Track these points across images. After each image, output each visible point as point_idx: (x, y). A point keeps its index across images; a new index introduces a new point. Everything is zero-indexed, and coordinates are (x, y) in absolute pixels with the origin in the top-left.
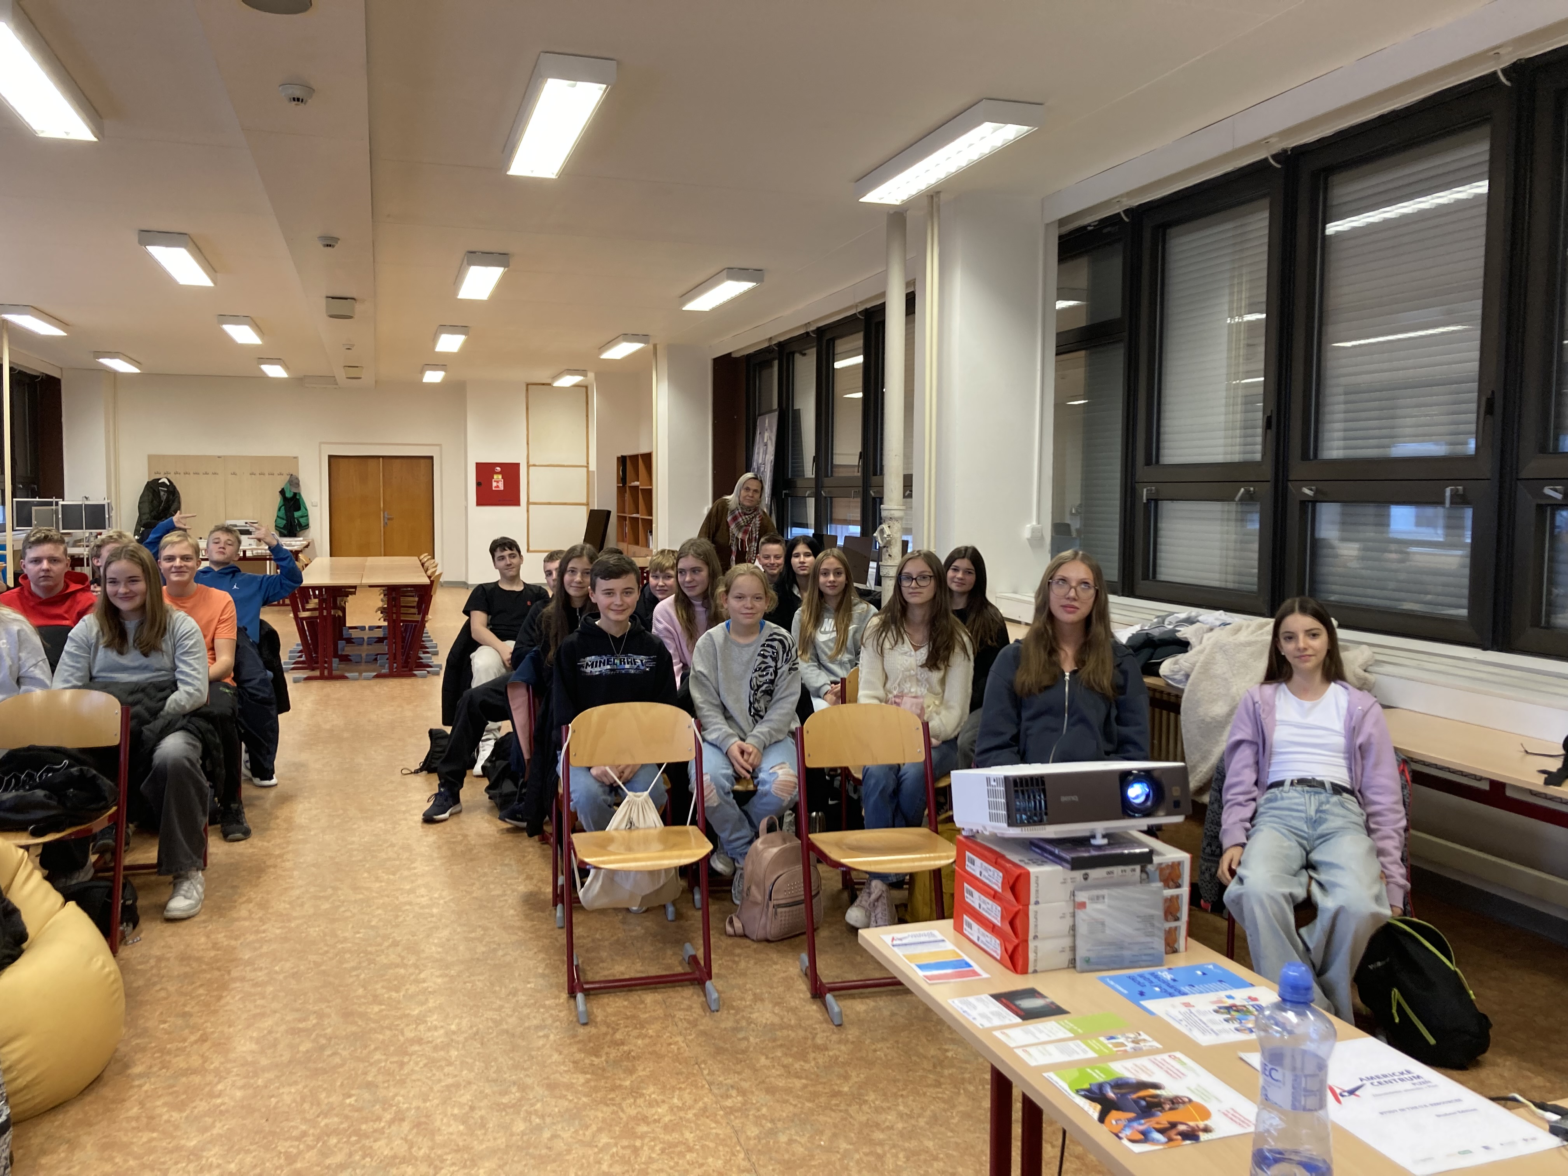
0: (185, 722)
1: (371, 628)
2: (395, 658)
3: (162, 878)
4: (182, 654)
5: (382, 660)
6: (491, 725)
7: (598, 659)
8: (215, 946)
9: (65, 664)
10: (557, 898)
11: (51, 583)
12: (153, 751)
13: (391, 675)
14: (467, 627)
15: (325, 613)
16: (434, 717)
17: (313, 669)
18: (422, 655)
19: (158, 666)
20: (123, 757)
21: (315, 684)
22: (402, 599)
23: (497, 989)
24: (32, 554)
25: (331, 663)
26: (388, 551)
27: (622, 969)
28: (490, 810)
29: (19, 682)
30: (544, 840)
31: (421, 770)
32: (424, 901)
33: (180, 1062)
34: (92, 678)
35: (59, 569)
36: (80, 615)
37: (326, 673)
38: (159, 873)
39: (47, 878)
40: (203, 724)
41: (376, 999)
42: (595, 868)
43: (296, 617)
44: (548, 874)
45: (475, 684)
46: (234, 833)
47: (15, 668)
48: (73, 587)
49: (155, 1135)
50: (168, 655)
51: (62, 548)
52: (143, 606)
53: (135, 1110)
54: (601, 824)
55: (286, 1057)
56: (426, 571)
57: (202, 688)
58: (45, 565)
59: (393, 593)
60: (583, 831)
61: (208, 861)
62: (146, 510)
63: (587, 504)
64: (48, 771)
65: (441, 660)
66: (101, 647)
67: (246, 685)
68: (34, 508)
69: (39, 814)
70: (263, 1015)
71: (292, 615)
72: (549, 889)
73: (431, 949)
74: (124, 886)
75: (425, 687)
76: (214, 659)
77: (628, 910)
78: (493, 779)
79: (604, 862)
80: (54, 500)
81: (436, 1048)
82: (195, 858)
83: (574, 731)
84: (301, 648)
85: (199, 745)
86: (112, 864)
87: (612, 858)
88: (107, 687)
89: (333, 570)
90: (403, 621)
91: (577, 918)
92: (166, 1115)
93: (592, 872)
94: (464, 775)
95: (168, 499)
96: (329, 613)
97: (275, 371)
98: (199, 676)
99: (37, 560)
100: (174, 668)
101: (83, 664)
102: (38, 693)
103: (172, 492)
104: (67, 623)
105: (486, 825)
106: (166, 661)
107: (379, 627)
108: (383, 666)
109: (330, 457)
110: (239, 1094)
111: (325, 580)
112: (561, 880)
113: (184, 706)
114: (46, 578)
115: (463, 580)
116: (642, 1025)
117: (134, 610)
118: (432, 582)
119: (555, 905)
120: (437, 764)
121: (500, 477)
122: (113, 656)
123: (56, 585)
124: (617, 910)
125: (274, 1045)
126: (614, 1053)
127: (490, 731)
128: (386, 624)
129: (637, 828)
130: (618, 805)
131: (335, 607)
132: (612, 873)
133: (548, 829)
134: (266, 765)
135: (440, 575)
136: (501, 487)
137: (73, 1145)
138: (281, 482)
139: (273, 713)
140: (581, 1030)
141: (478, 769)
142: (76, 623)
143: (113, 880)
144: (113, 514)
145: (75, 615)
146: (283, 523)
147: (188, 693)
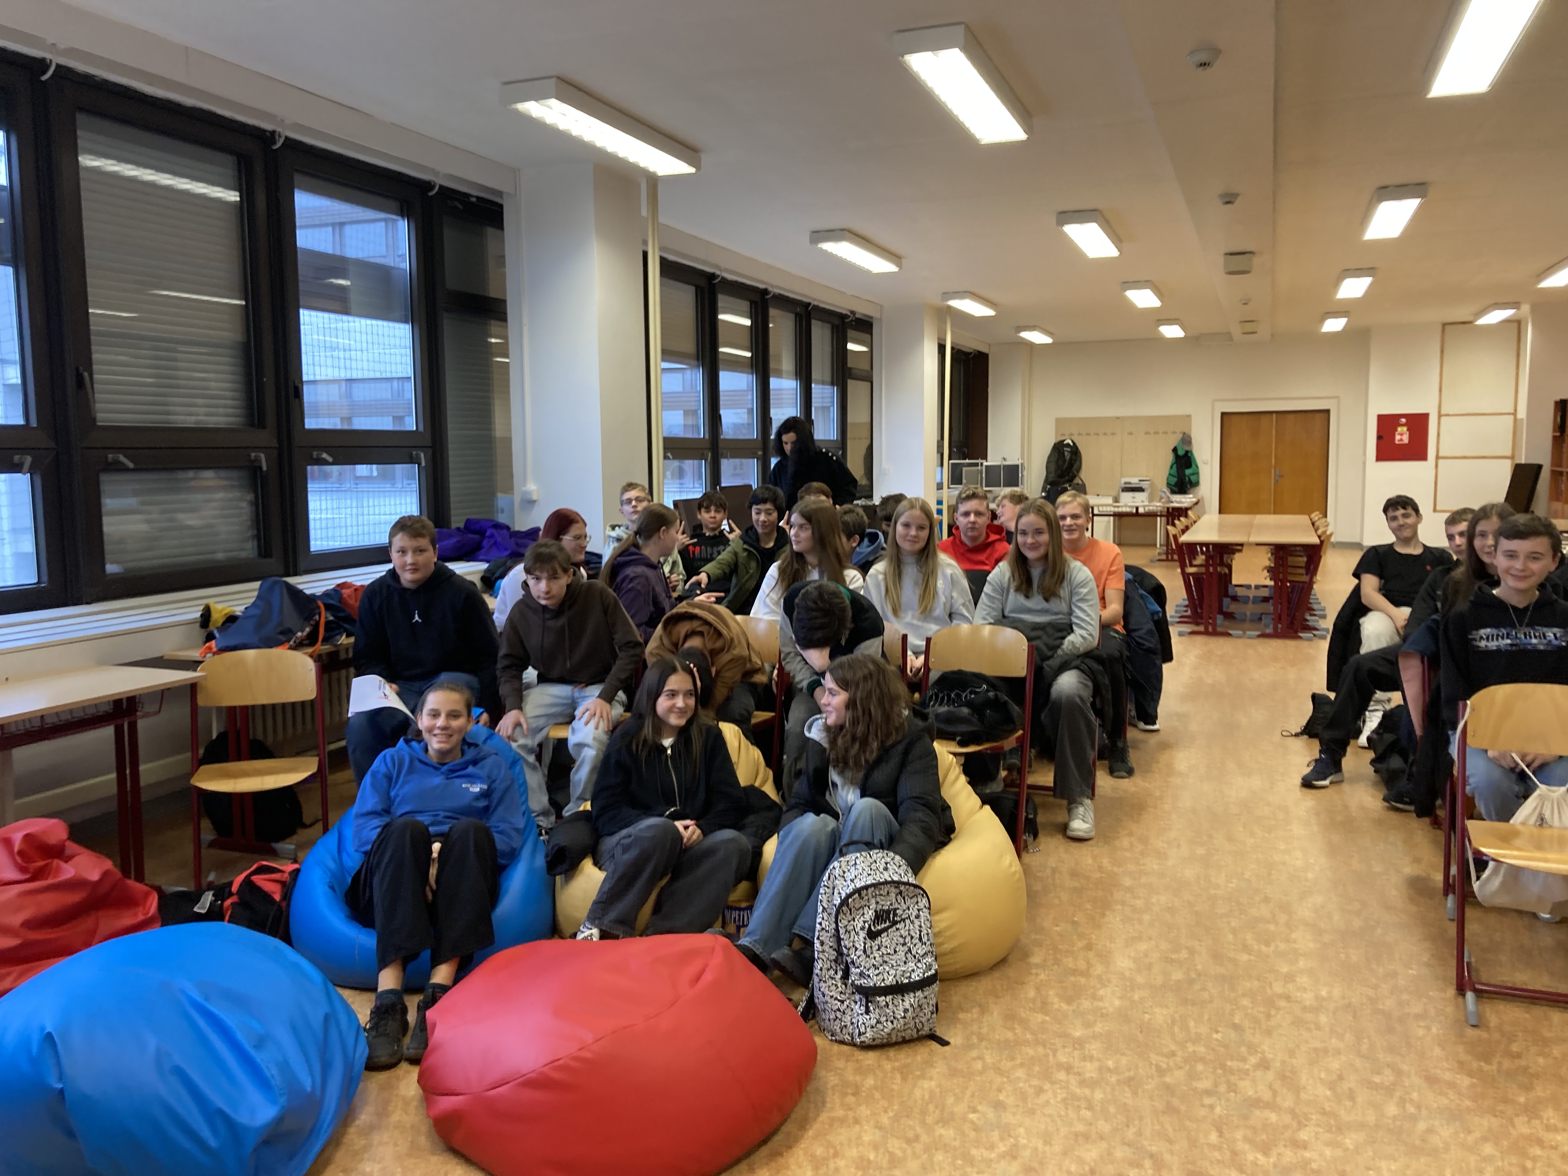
0: (1077, 662)
1: (1257, 587)
2: (1280, 619)
3: (1058, 801)
4: (1078, 601)
5: (1266, 620)
6: (1379, 695)
7: (1494, 631)
8: (1100, 868)
9: (984, 604)
10: (1448, 888)
11: (976, 534)
12: (1050, 686)
13: (1276, 635)
14: (1357, 591)
15: (1211, 569)
16: (1319, 682)
17: (1198, 624)
18: (1308, 618)
19: (1056, 610)
20: (1029, 687)
21: (1200, 639)
22: (1290, 559)
23: (1374, 966)
24: (963, 508)
25: (1215, 620)
26: (1278, 509)
27: (1524, 978)
28: (1375, 784)
29: (950, 616)
30: (1436, 823)
31: (1302, 733)
32: (1299, 863)
33: (1069, 962)
34: (1004, 616)
35: (983, 521)
36: (997, 562)
37: (1210, 629)
38: (1054, 796)
39: (969, 783)
40: (1095, 666)
41: (1246, 949)
42: (1494, 860)
43: (1183, 572)
44: (1439, 861)
45: (1363, 650)
46: (1119, 771)
47: (948, 606)
48: (993, 537)
49: (1047, 1018)
50: (1065, 601)
51: (985, 503)
52: (1046, 556)
53: (1032, 993)
54: (1505, 813)
55: (1159, 980)
56: (1316, 531)
57: (1094, 633)
58: (972, 518)
59: (1281, 552)
60: (1482, 819)
61: (1096, 792)
62: (1053, 469)
63: (1512, 457)
64: (971, 693)
65: (1328, 624)
66: (1012, 591)
67: (1133, 634)
68: (964, 469)
69: (963, 728)
70: (1140, 939)
71: (1179, 570)
72: (1439, 877)
73: (1304, 911)
74: (1027, 801)
75: (1311, 651)
76: (1105, 607)
77: (1535, 916)
78: (1380, 751)
79: (1504, 856)
80: (979, 461)
81: (1305, 1009)
82: (1084, 787)
83: (1473, 710)
84: (1187, 603)
85: (1090, 684)
86: (1018, 782)
87: (1515, 853)
88: (1016, 625)
89: (1221, 528)
90: (1290, 582)
91: (1470, 913)
92: (1057, 1003)
93: (1491, 864)
94: (1348, 744)
95: (1071, 459)
96: (1215, 569)
97: (1172, 332)
98: (1092, 622)
99: (967, 514)
100: (1070, 613)
101: (998, 605)
102: (965, 627)
103: (1075, 451)
104: (987, 568)
105: (1370, 799)
106: (1064, 607)
107: (1266, 586)
108: (1267, 626)
109: (1223, 414)
110: (1117, 1003)
111: (1213, 537)
112: (1454, 870)
113: (1079, 649)
114: (973, 529)
115: (1357, 540)
116: (1546, 1042)
117: (1038, 559)
118: (1322, 542)
119: (1446, 893)
120: (1319, 729)
121: (1405, 429)
122: (1021, 599)
123: (980, 536)
124: (1520, 913)
125: (1149, 967)
126: (1507, 1064)
127: (1379, 702)
128: (1272, 583)
129: (1551, 827)
130: (1526, 797)
131: (1222, 564)
132: (1516, 871)
133: (1442, 813)
134: (1150, 711)
135: (1331, 535)
136: (1406, 439)
137: (984, 1010)
138: (1173, 441)
139: (1158, 662)
140: (1470, 1032)
141: (1363, 740)
142: (993, 568)
143: (1018, 795)
144: (1025, 473)
145: (993, 562)
146: (1174, 480)
147: (1082, 637)
